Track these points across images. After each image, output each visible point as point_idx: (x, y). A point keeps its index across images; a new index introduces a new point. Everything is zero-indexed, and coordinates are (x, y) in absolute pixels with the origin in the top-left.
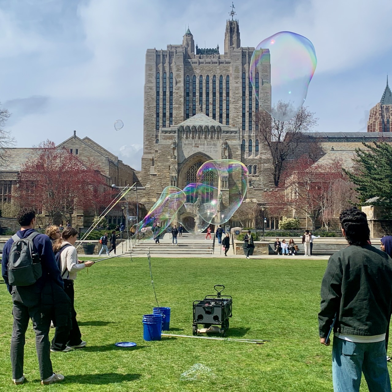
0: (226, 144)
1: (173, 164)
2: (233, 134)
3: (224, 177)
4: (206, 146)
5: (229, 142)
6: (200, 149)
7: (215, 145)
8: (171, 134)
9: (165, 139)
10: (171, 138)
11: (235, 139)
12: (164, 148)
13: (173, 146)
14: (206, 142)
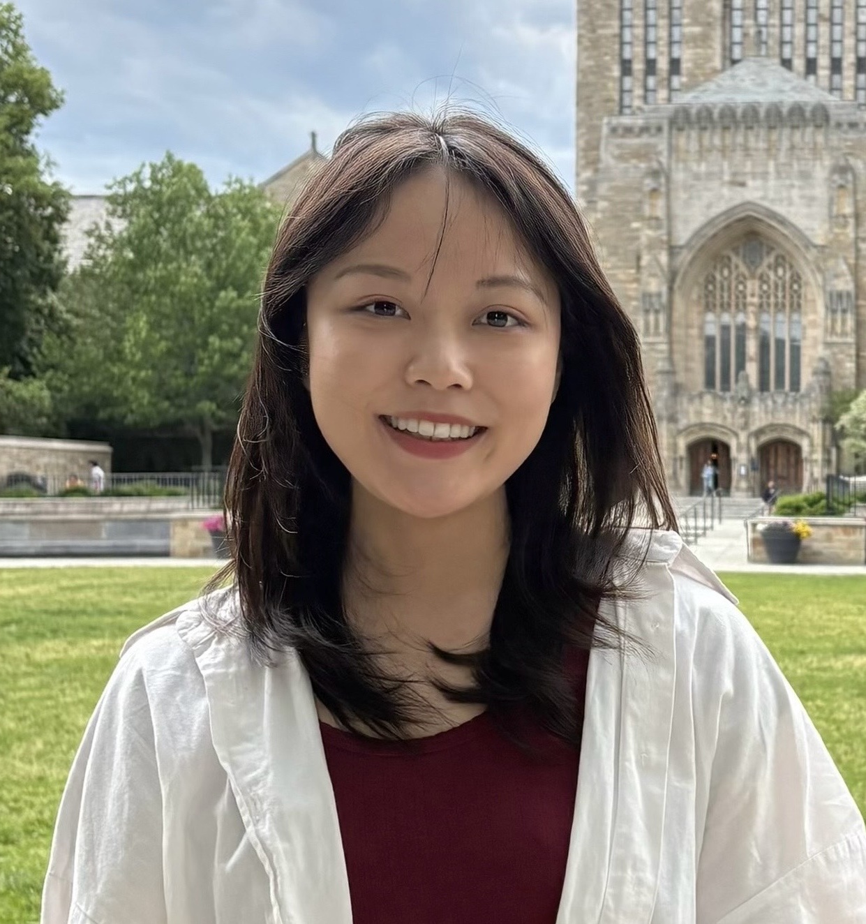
0: (844, 170)
1: (651, 247)
3: (839, 295)
4: (772, 183)
5: (858, 164)
6: (753, 193)
9: (620, 158)
10: (640, 153)
12: (617, 191)
13: (649, 183)
14: (771, 167)
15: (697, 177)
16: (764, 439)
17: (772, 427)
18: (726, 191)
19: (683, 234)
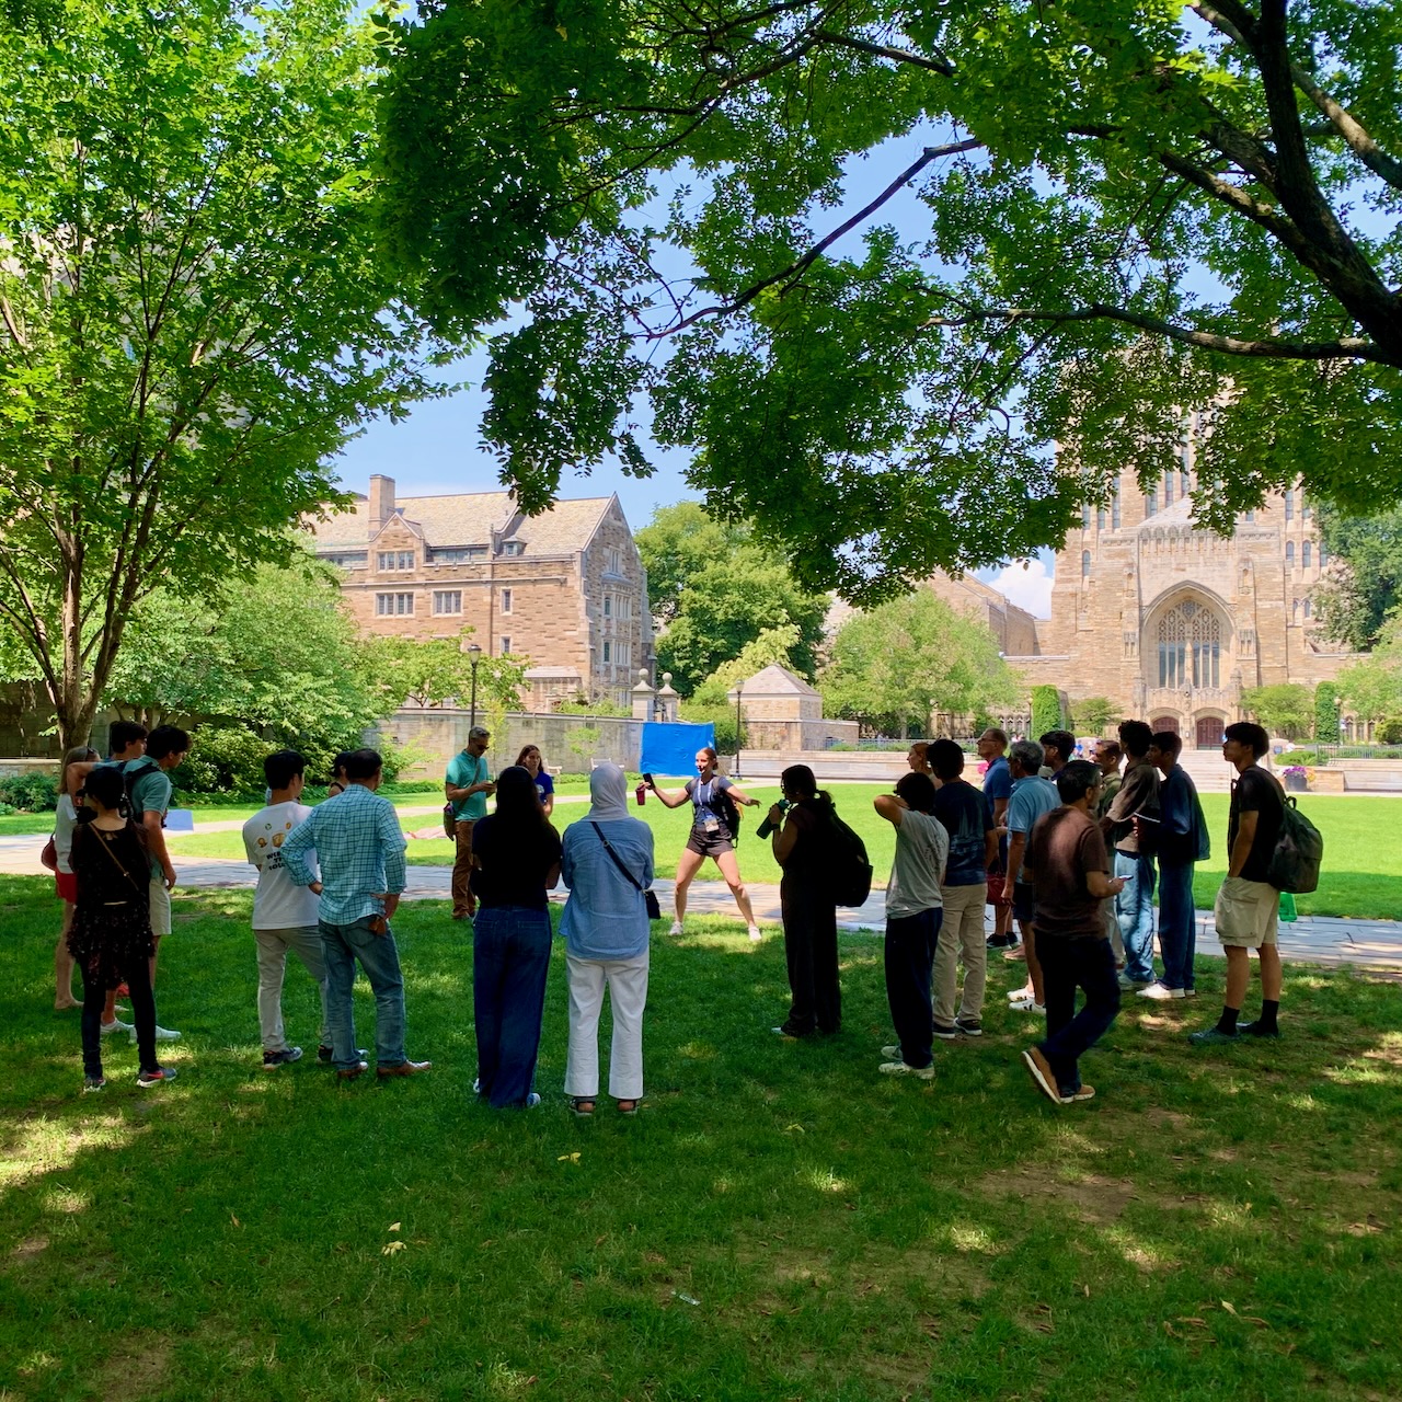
0: (1246, 561)
1: (1128, 606)
2: (1263, 540)
3: (1246, 632)
4: (1202, 568)
5: (1255, 557)
6: (1191, 575)
7: (1222, 564)
8: (1123, 546)
9: (1109, 557)
10: (1121, 555)
11: (1269, 551)
12: (1107, 575)
13: (1127, 571)
14: (1201, 560)
15: (1155, 566)
16: (1200, 716)
17: (1205, 709)
18: (1173, 574)
19: (1147, 600)
